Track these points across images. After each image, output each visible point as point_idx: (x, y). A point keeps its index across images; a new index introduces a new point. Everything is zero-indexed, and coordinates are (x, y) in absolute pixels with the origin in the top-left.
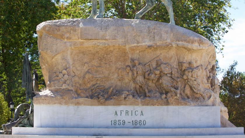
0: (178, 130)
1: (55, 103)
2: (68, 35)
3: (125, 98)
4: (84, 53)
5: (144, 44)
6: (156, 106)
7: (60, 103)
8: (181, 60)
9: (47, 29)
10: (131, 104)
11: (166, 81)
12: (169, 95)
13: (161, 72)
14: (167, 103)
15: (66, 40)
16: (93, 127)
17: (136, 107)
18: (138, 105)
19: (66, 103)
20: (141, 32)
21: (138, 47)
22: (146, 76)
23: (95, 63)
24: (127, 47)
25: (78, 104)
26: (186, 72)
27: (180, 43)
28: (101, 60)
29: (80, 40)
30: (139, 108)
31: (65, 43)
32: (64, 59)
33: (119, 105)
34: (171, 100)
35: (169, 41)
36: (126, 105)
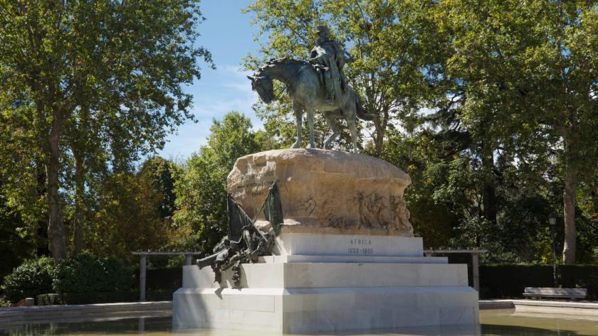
0: (398, 258)
1: (308, 232)
2: (314, 166)
3: (359, 228)
4: (322, 184)
5: (370, 178)
6: (380, 236)
7: (311, 232)
8: (392, 194)
9: (298, 159)
10: (363, 234)
11: (386, 213)
12: (390, 226)
13: (382, 204)
14: (388, 234)
15: (312, 171)
16: (335, 255)
17: (365, 236)
18: (367, 234)
19: (316, 232)
20: (368, 167)
21: (366, 180)
22: (370, 208)
23: (330, 193)
24: (358, 180)
25: (324, 233)
26: (399, 206)
27: (398, 179)
28: (335, 191)
29: (323, 172)
30: (368, 237)
31: (312, 173)
32: (308, 188)
33: (354, 234)
34: (391, 231)
35: (388, 177)
36: (359, 234)
